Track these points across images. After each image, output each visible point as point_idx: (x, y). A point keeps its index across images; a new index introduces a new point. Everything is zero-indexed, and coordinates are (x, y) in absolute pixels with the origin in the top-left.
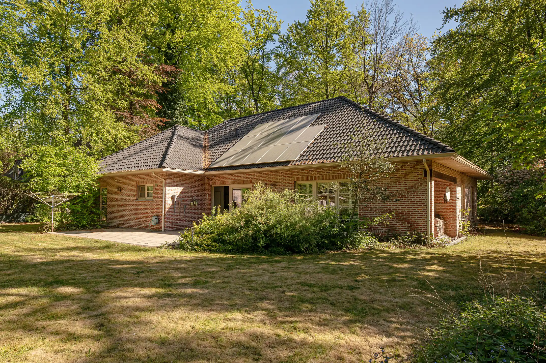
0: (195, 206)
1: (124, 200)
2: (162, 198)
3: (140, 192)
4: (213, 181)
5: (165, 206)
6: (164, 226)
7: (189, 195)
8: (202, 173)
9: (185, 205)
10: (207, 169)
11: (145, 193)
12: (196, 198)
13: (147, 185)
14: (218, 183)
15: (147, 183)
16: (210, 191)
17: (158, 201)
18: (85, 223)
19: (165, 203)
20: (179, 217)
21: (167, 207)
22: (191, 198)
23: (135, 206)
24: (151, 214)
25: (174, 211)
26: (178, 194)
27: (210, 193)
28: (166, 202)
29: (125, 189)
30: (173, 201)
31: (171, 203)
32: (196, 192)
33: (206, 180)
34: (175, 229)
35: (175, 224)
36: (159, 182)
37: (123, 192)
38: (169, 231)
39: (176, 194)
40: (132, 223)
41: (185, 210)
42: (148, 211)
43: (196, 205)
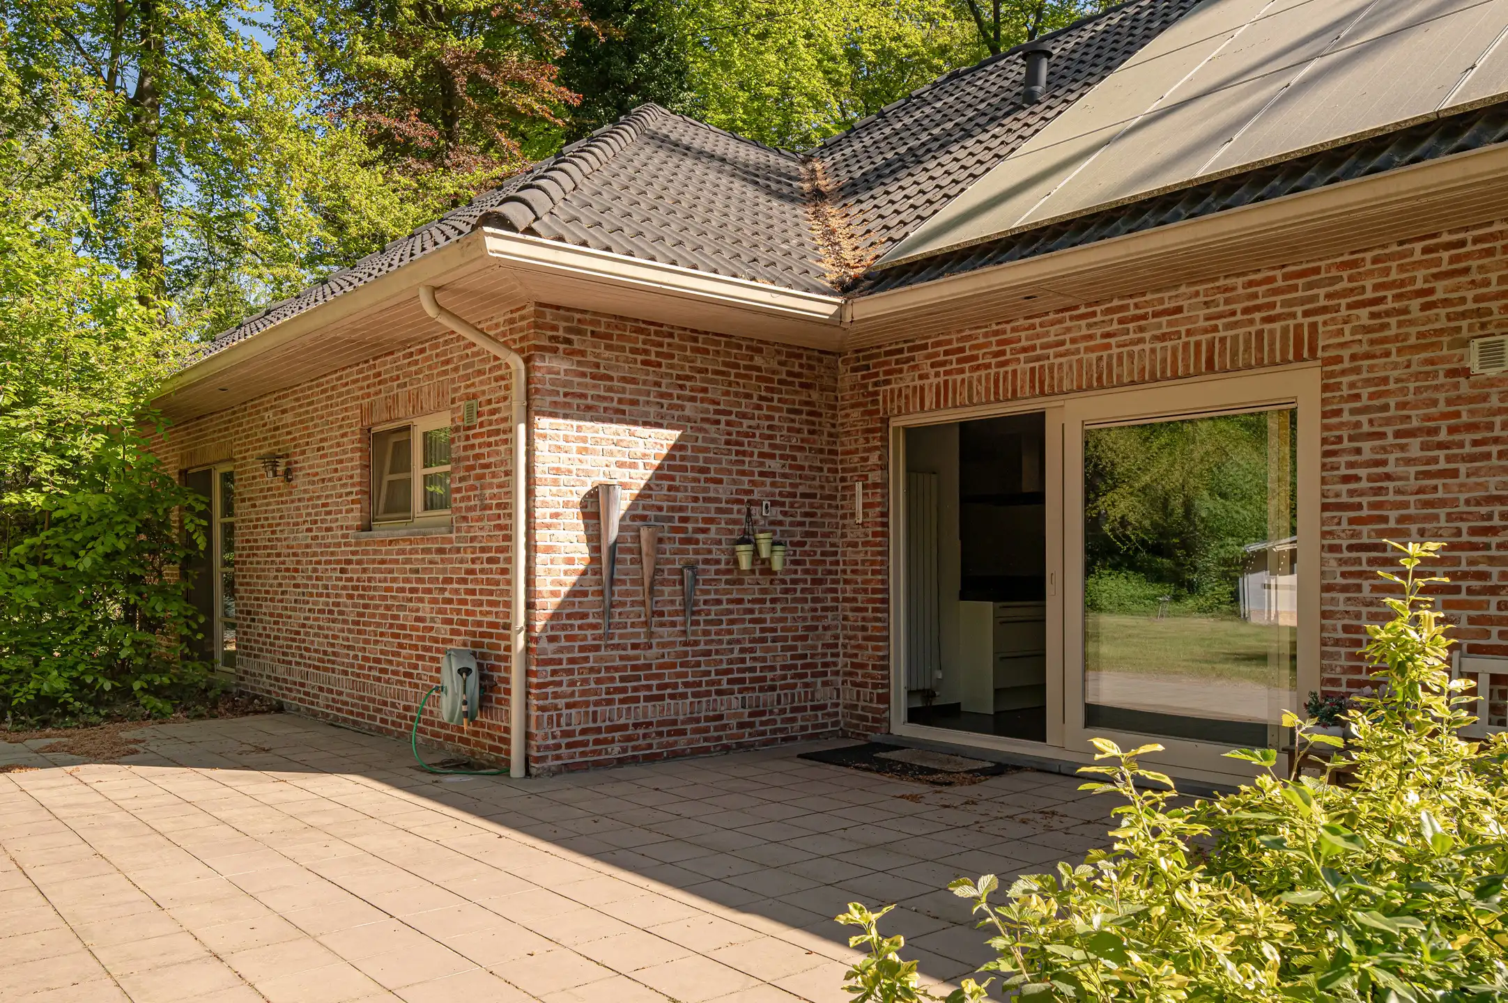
0: (767, 571)
1: (303, 537)
2: (507, 507)
3: (388, 477)
4: (908, 380)
5: (529, 571)
6: (528, 736)
7: (723, 492)
8: (823, 308)
9: (691, 566)
10: (857, 281)
11: (407, 483)
12: (775, 513)
13: (422, 425)
14: (943, 396)
15: (419, 410)
16: (874, 458)
17: (483, 530)
18: (55, 682)
19: (531, 548)
20: (644, 656)
21: (544, 584)
22: (738, 514)
23: (354, 572)
24: (443, 631)
25: (607, 613)
26: (641, 476)
27: (874, 477)
28: (541, 536)
29: (309, 463)
30: (594, 538)
31: (582, 552)
32: (774, 465)
33: (847, 378)
34: (615, 750)
35: (618, 713)
36: (486, 388)
37: (300, 481)
38: (570, 768)
39: (621, 475)
40: (344, 685)
41: (689, 607)
42: (426, 609)
43: (777, 565)
